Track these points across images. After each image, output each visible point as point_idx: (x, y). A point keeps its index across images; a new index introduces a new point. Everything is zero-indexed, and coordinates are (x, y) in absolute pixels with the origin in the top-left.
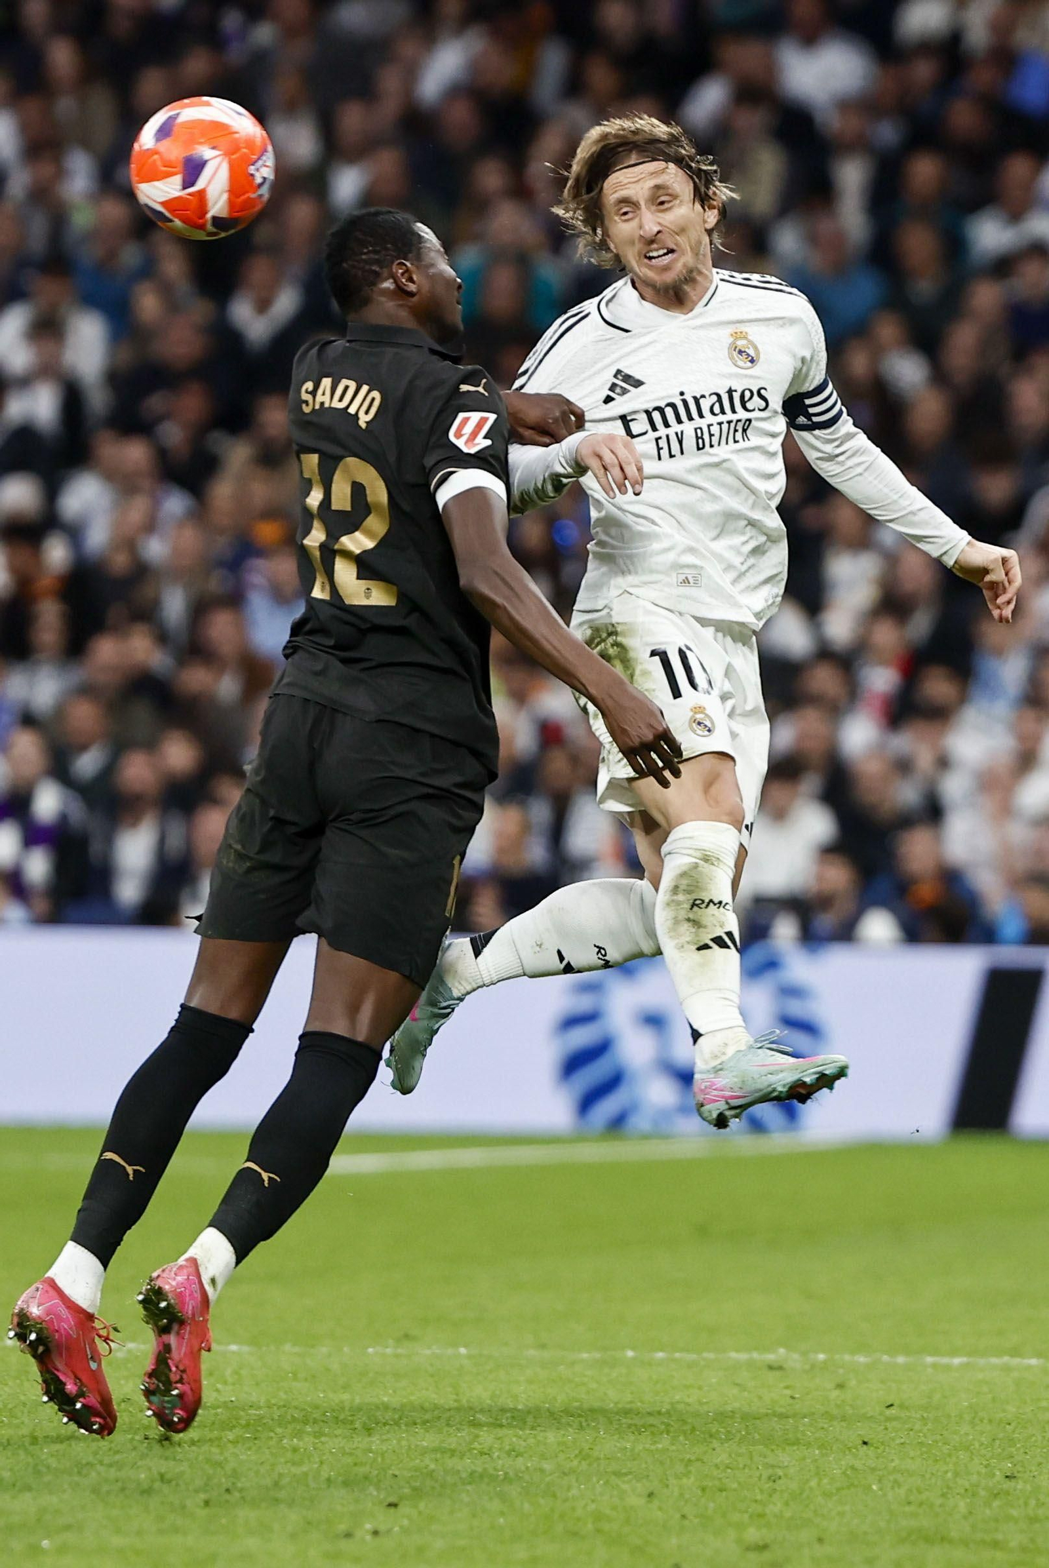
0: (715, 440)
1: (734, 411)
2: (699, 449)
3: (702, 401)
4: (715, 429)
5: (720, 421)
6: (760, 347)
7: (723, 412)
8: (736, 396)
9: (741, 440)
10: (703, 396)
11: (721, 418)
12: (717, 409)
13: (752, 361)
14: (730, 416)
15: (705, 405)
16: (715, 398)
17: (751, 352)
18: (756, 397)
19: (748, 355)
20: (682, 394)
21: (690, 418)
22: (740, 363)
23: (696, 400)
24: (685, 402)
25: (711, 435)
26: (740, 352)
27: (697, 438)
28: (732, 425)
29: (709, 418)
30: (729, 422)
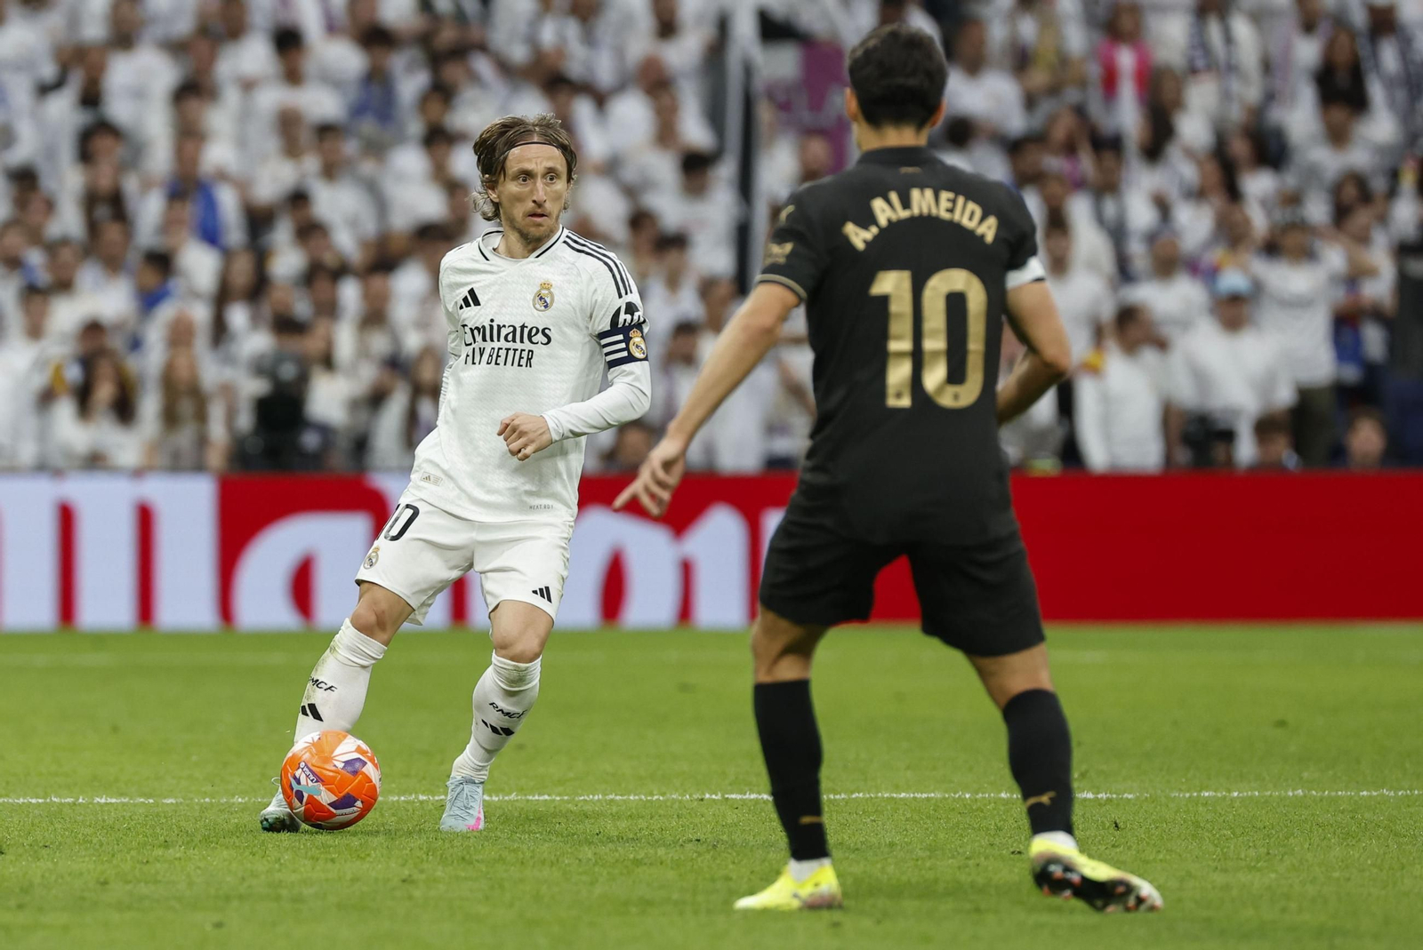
0: (501, 360)
1: (522, 341)
2: (488, 363)
3: (503, 329)
4: (502, 353)
5: (508, 347)
6: (556, 298)
7: (514, 341)
8: (526, 331)
9: (524, 365)
10: (504, 326)
11: (511, 345)
12: (510, 337)
13: (546, 307)
14: (518, 345)
15: (504, 332)
16: (511, 329)
17: (548, 300)
18: (540, 334)
19: (545, 302)
20: (492, 321)
21: (492, 340)
22: (538, 306)
23: (499, 328)
24: (491, 327)
25: (498, 356)
26: (541, 298)
27: (490, 356)
28: (518, 353)
29: (503, 344)
30: (515, 350)
